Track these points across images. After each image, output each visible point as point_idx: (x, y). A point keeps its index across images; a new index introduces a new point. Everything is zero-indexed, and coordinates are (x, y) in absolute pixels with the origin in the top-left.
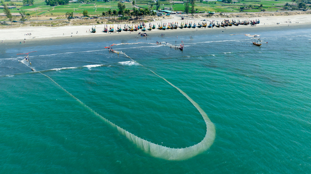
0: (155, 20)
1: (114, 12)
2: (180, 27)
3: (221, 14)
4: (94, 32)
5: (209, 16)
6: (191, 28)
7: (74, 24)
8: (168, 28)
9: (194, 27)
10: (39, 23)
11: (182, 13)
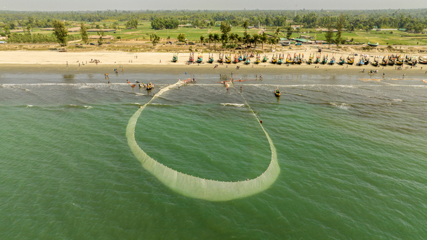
0: (274, 50)
1: (216, 37)
2: (307, 62)
3: (390, 47)
4: (175, 62)
5: (368, 49)
6: (326, 65)
7: (159, 50)
8: (287, 63)
9: (331, 64)
10: (118, 47)
11: (324, 43)
